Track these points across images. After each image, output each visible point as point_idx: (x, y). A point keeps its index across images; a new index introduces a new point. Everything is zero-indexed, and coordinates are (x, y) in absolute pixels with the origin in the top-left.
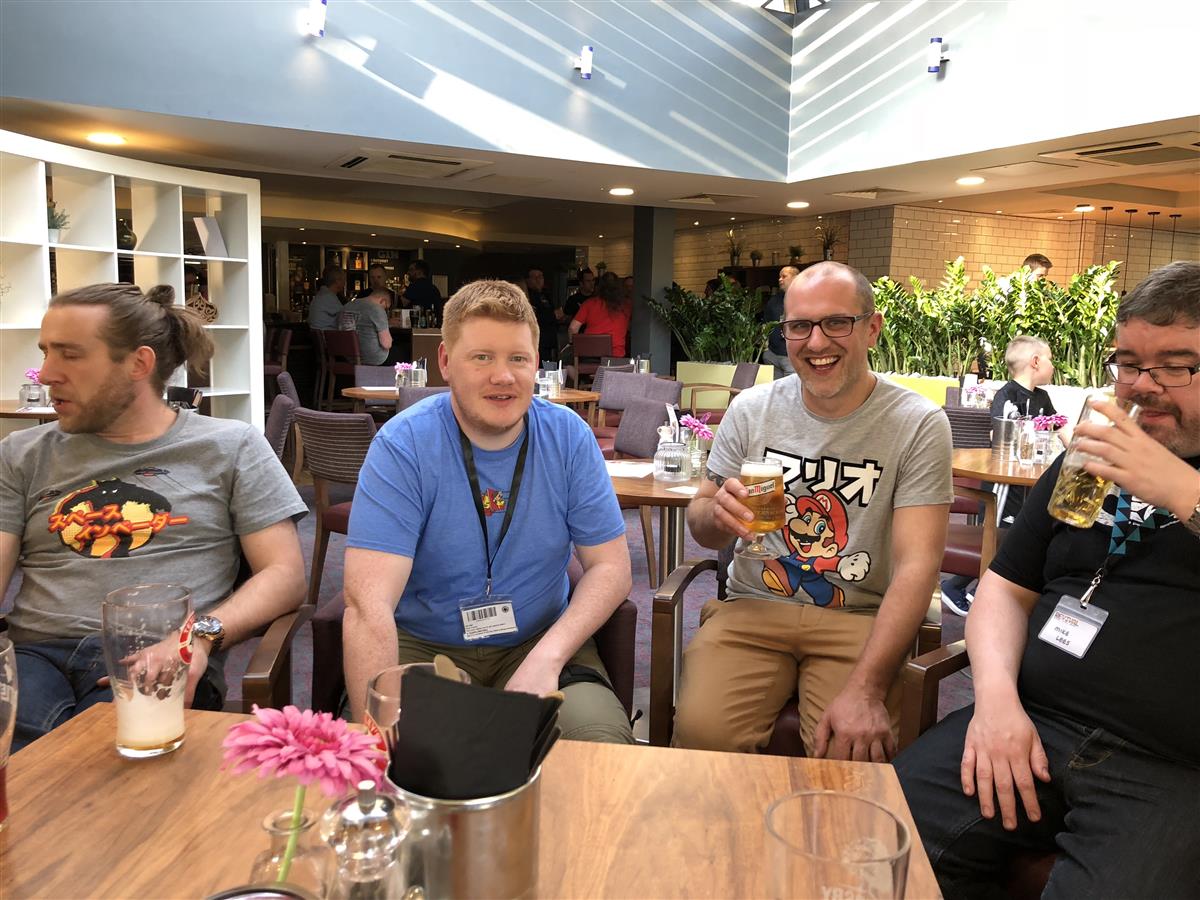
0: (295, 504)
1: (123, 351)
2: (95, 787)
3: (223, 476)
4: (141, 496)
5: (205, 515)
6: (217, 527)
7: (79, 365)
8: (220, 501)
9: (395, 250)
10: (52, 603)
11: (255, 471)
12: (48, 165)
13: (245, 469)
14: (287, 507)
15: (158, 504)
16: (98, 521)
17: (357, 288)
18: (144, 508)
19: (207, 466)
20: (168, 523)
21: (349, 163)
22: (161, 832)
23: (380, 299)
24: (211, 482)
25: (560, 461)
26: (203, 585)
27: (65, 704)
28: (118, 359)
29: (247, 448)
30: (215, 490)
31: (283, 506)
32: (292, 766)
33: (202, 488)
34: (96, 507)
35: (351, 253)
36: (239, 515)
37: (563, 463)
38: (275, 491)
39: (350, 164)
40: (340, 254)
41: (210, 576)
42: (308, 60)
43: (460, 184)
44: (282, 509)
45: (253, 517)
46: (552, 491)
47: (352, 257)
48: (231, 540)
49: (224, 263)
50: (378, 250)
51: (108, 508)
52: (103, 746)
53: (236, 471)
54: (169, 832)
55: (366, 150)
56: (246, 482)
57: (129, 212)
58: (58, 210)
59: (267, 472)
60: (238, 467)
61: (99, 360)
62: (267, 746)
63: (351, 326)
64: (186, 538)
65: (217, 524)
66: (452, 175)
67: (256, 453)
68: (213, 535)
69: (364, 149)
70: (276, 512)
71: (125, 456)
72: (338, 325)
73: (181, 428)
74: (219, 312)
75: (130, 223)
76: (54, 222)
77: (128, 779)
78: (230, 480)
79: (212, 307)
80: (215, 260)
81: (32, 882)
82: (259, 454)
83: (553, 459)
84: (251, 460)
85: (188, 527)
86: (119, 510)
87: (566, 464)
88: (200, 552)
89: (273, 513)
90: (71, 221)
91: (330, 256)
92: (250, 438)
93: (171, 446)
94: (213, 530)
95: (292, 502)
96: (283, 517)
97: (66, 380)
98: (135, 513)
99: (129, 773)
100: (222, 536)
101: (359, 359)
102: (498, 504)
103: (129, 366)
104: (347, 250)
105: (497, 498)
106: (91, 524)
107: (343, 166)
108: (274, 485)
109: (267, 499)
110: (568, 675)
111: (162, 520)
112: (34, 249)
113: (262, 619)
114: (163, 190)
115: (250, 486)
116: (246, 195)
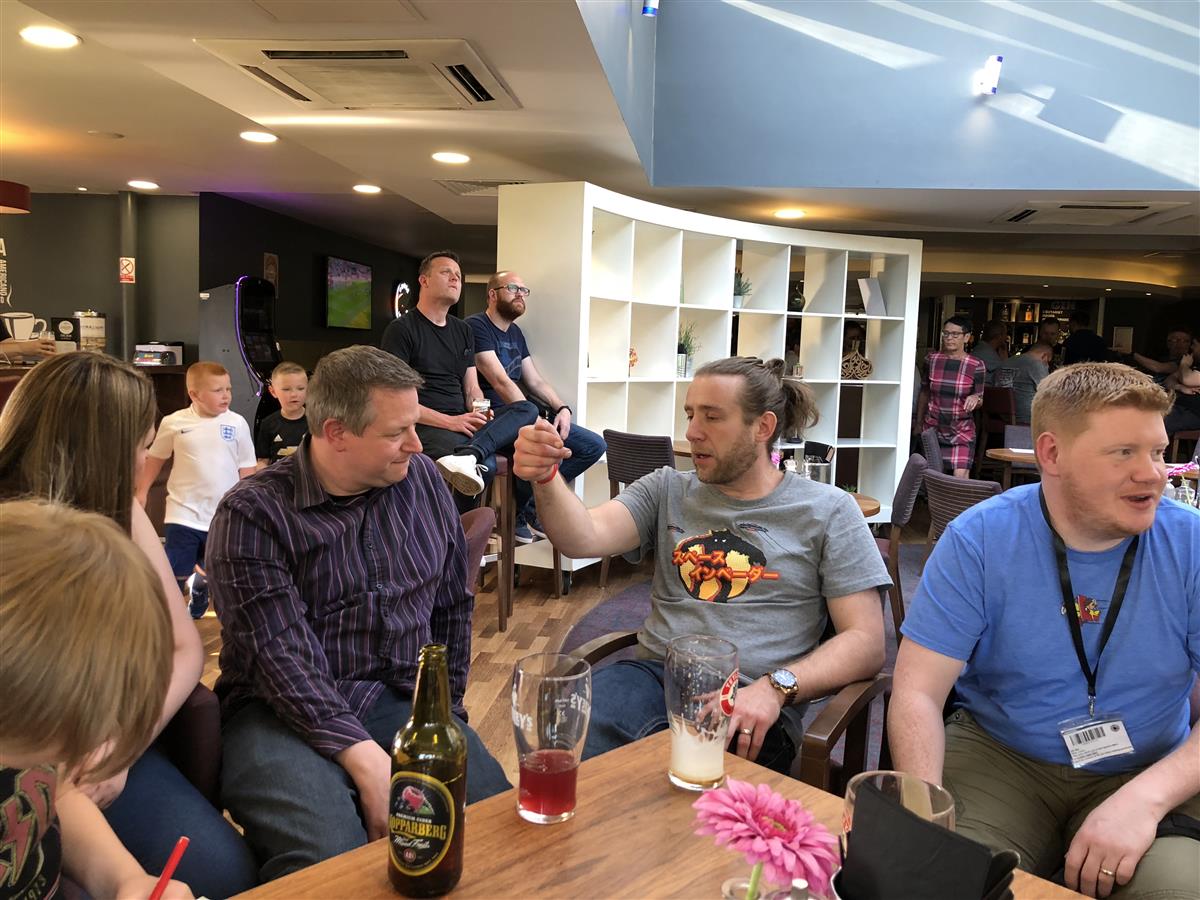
0: (880, 576)
1: (753, 415)
2: (643, 804)
3: (814, 539)
4: (743, 548)
5: (793, 574)
6: (804, 586)
7: (720, 426)
8: (811, 564)
9: (1071, 301)
10: (667, 630)
11: (844, 539)
12: (740, 242)
13: (835, 536)
14: (871, 578)
15: (757, 558)
16: (707, 564)
17: (1025, 341)
18: (744, 558)
19: (802, 530)
20: (762, 576)
21: (1015, 217)
22: (678, 860)
23: (1042, 355)
24: (805, 544)
25: (1178, 578)
26: (787, 640)
27: (660, 720)
28: (748, 422)
29: (839, 516)
30: (806, 553)
31: (868, 576)
32: (740, 842)
33: (796, 548)
34: (707, 551)
35: (1021, 305)
36: (825, 578)
37: (1182, 580)
38: (861, 560)
39: (1018, 218)
40: (1010, 307)
41: (795, 633)
42: (979, 121)
43: (1148, 228)
44: (866, 579)
45: (838, 583)
46: (1165, 609)
47: (1023, 309)
48: (817, 600)
49: (883, 321)
50: (1053, 300)
51: (716, 553)
52: (660, 770)
53: (826, 537)
54: (684, 864)
55: (1034, 203)
56: (834, 548)
57: (802, 275)
58: (744, 280)
59: (855, 541)
60: (828, 533)
61: (734, 422)
62: (727, 817)
63: (1009, 383)
64: (775, 593)
65: (804, 583)
66: (1135, 221)
67: (847, 521)
68: (800, 593)
69: (1030, 202)
70: (862, 580)
71: (736, 510)
72: (994, 382)
73: (785, 489)
74: (874, 369)
75: (802, 286)
76: (739, 290)
77: (669, 804)
78: (821, 546)
79: (867, 363)
80: (874, 318)
81: (575, 869)
82: (850, 523)
83: (1167, 569)
84: (841, 528)
85: (778, 583)
86: (725, 556)
87: (1186, 578)
88: (787, 608)
89: (857, 581)
90: (753, 289)
91: (998, 309)
92: (843, 506)
93: (772, 508)
94: (801, 589)
95: (877, 573)
96: (867, 587)
97: (706, 437)
98: (737, 561)
99: (671, 799)
100: (808, 595)
101: (1014, 417)
102: (1092, 613)
103: (755, 428)
104: (1017, 302)
105: (1091, 606)
106: (702, 565)
107: (1010, 220)
108: (861, 554)
109: (853, 567)
110: (1169, 825)
111: (757, 572)
112: (722, 313)
113: (836, 681)
114: (832, 255)
115: (838, 552)
116: (907, 256)
